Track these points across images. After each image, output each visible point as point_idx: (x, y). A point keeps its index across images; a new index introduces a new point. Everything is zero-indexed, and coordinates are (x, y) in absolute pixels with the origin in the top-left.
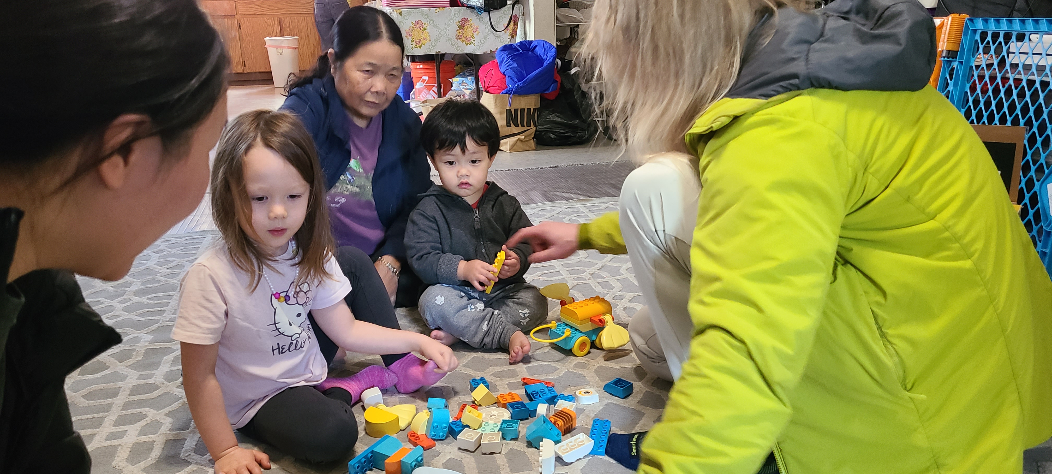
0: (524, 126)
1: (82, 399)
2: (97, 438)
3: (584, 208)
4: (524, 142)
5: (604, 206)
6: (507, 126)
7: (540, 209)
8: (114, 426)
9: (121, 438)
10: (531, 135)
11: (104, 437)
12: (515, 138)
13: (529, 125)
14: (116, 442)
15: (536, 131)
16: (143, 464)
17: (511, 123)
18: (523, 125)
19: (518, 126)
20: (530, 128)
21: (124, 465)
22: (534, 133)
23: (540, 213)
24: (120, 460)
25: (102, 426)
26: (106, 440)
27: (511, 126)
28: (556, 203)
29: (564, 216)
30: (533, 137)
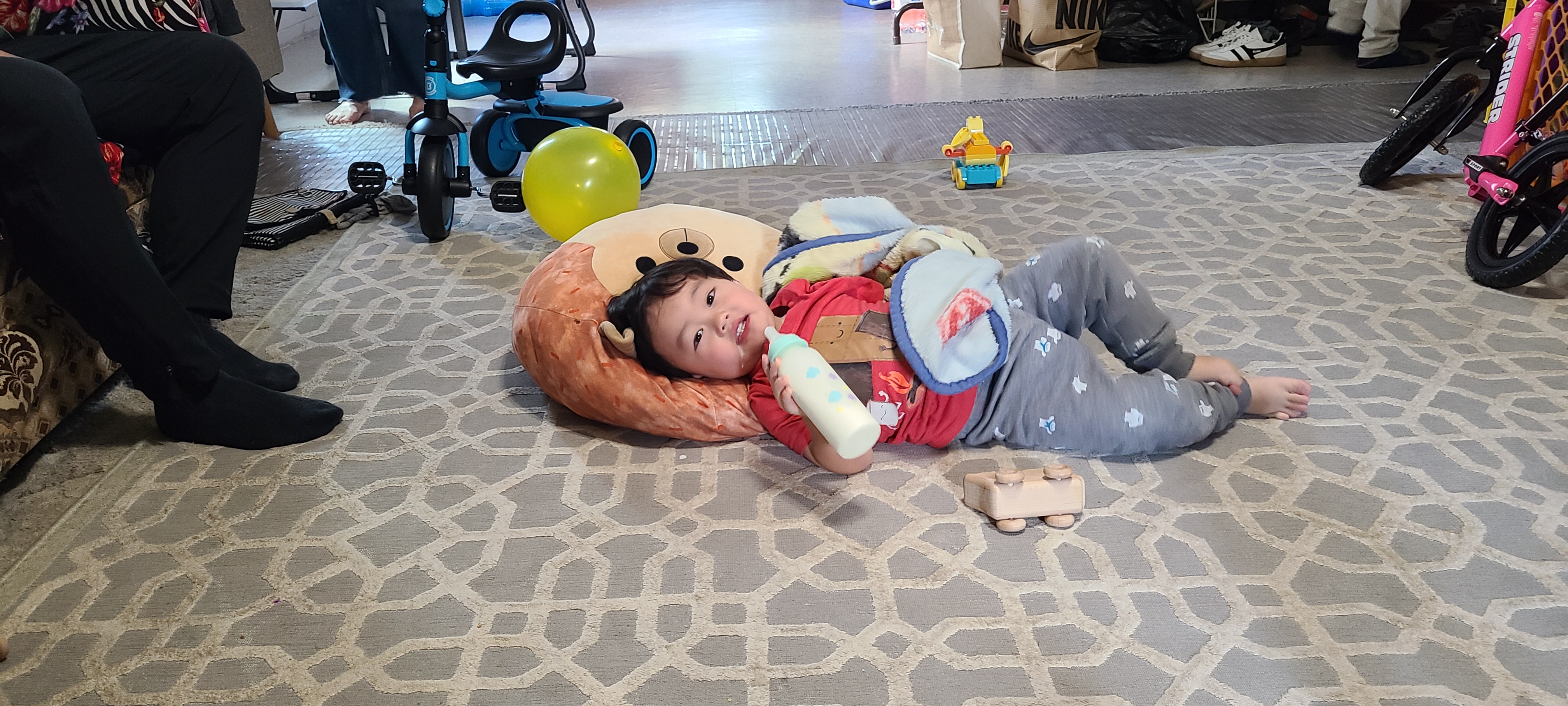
0: (1084, 28)
1: (500, 405)
2: (531, 461)
3: (1206, 163)
4: (1081, 54)
5: (1238, 160)
6: (1057, 28)
7: (1130, 161)
8: (551, 446)
9: (565, 466)
10: (1092, 43)
11: (543, 460)
12: (1067, 48)
13: (1091, 27)
14: (560, 470)
15: (1101, 37)
16: (603, 505)
17: (1064, 21)
18: (1082, 27)
19: (1075, 28)
20: (1094, 31)
21: (578, 503)
22: (1097, 42)
23: (1131, 167)
24: (570, 494)
25: (536, 444)
26: (546, 466)
27: (1062, 28)
28: (1157, 154)
29: (1173, 175)
30: (1095, 46)
